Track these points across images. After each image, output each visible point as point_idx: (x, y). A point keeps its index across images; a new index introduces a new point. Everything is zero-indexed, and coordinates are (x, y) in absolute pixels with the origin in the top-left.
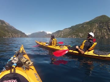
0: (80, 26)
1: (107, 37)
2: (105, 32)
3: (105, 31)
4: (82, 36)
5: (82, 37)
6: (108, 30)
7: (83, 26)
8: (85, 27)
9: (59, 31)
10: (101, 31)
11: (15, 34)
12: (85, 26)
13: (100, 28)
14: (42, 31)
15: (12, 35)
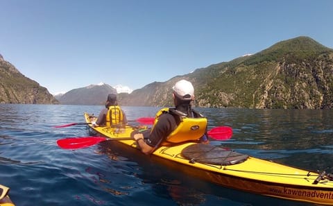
0: (222, 69)
1: (310, 105)
2: (305, 89)
3: (304, 85)
4: (227, 102)
5: (229, 105)
6: (314, 84)
7: (232, 71)
8: (239, 73)
9: (155, 84)
10: (292, 87)
11: (17, 90)
12: (239, 69)
13: (289, 77)
14: (101, 84)
15: (8, 95)
